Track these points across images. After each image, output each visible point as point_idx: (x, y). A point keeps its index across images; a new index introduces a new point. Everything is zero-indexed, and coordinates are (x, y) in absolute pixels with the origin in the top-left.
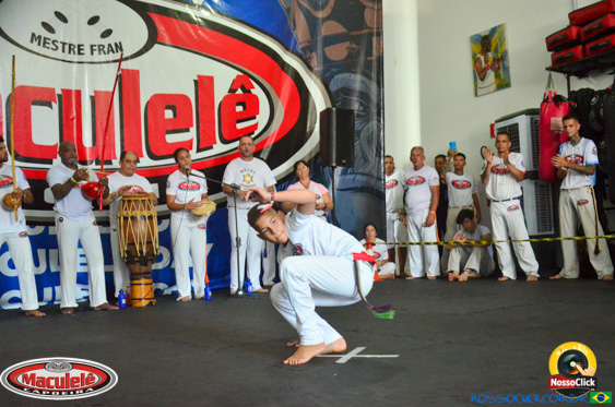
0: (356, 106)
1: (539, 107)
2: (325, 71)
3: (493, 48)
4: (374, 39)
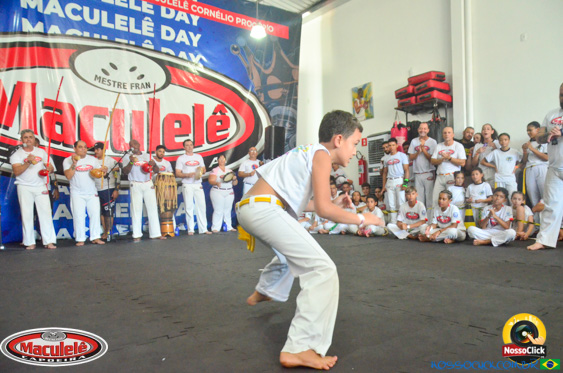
2: (267, 104)
3: (364, 95)
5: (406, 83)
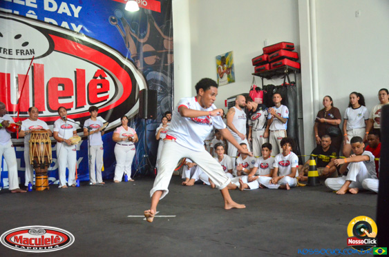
0: (159, 89)
1: (248, 92)
2: (144, 70)
3: (227, 63)
4: (169, 55)
5: (262, 52)
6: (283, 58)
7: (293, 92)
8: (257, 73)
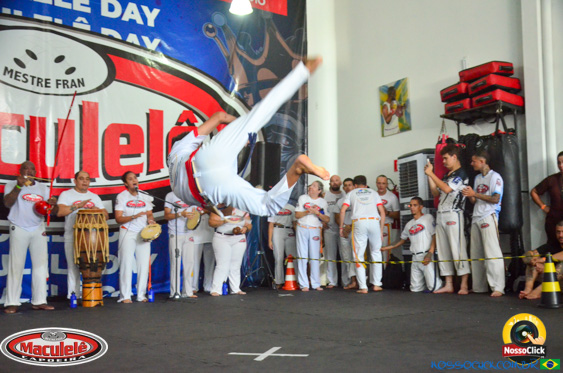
0: (283, 142)
1: (434, 147)
3: (397, 97)
5: (456, 79)
6: (493, 88)
7: (512, 147)
8: (449, 114)
